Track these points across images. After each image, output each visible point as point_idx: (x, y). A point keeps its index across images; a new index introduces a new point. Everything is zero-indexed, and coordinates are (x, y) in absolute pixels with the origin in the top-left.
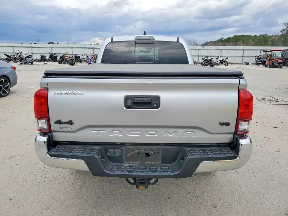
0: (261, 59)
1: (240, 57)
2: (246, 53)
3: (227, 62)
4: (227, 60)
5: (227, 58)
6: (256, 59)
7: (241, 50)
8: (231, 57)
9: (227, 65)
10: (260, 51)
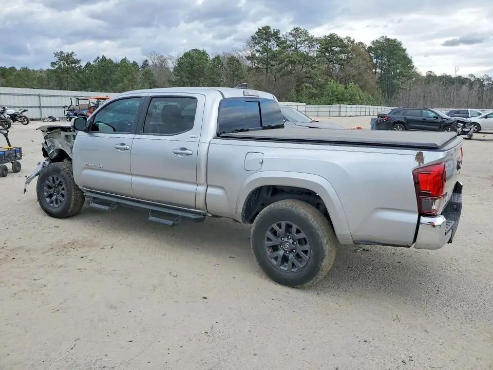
0: (75, 112)
1: (36, 107)
2: (45, 101)
3: (25, 117)
4: (24, 114)
5: (25, 111)
6: (66, 112)
7: (35, 95)
8: (32, 107)
9: (27, 122)
10: (71, 99)
